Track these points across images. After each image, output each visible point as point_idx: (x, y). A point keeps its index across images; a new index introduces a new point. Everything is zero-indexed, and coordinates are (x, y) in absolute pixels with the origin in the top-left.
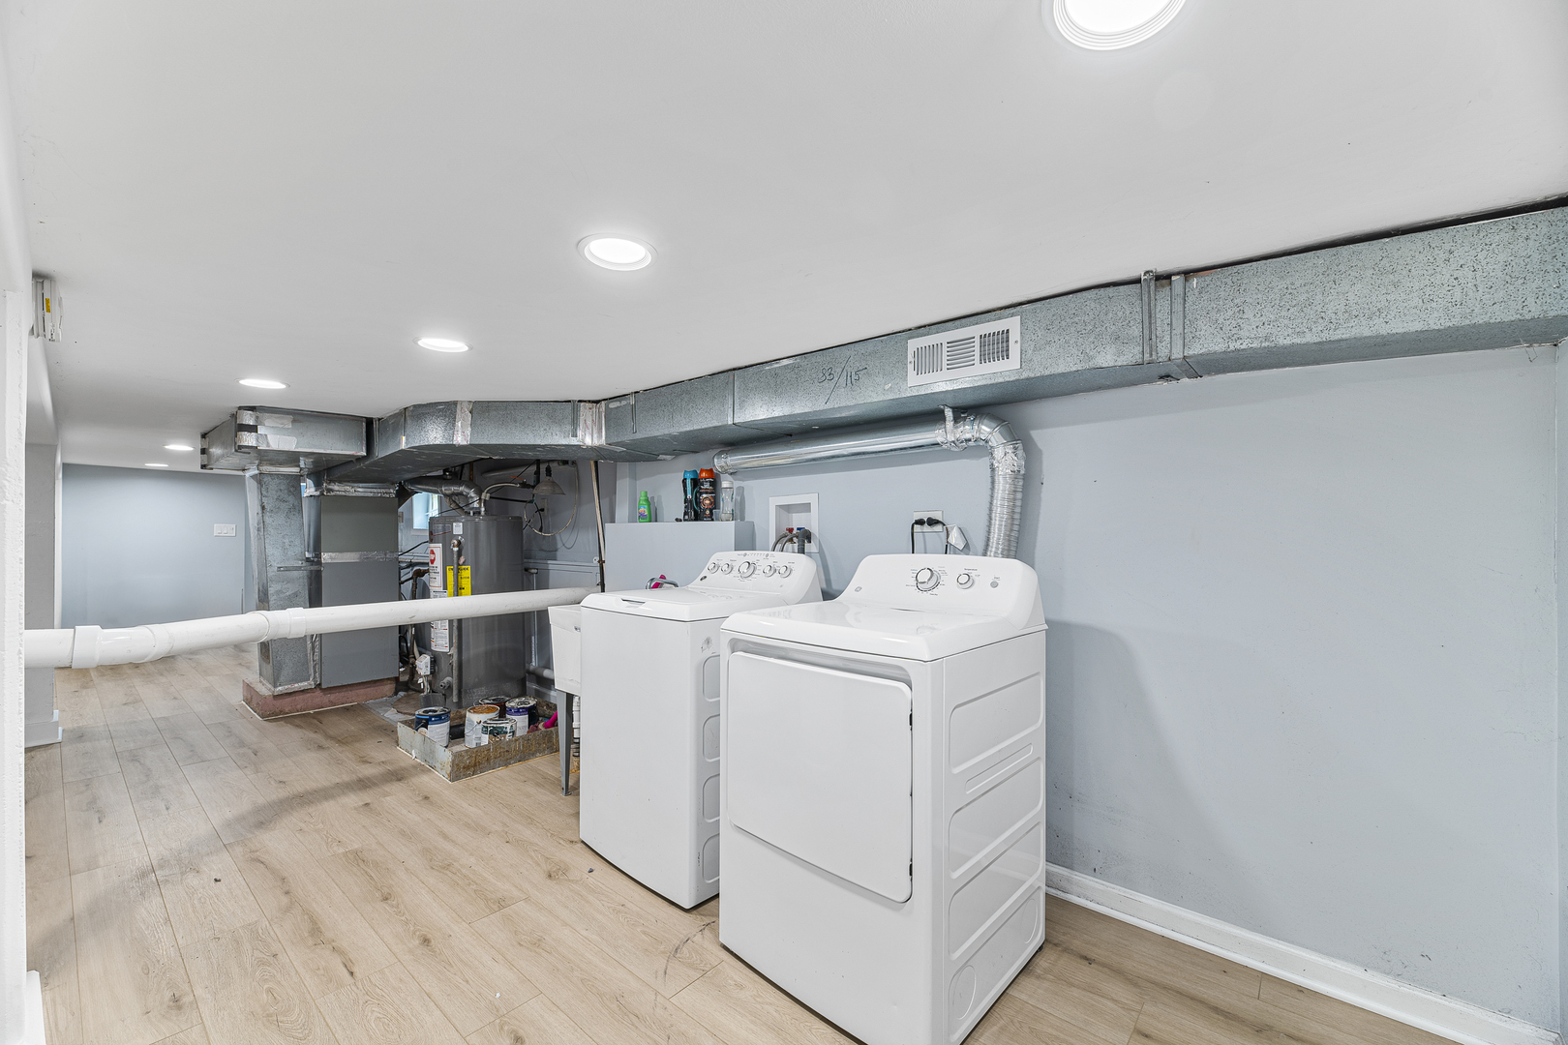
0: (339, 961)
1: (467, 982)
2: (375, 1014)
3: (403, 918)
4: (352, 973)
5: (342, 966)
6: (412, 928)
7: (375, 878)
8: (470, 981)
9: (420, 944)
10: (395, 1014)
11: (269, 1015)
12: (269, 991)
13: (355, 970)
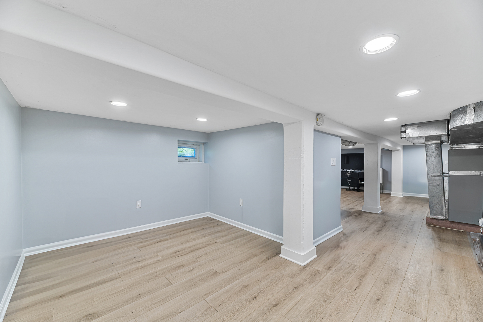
0: (357, 285)
1: (371, 317)
2: (347, 301)
3: (382, 291)
4: (355, 290)
5: (356, 287)
6: (380, 294)
7: (391, 277)
8: (372, 318)
9: (376, 299)
10: (349, 304)
11: (335, 282)
12: (341, 279)
13: (357, 290)
